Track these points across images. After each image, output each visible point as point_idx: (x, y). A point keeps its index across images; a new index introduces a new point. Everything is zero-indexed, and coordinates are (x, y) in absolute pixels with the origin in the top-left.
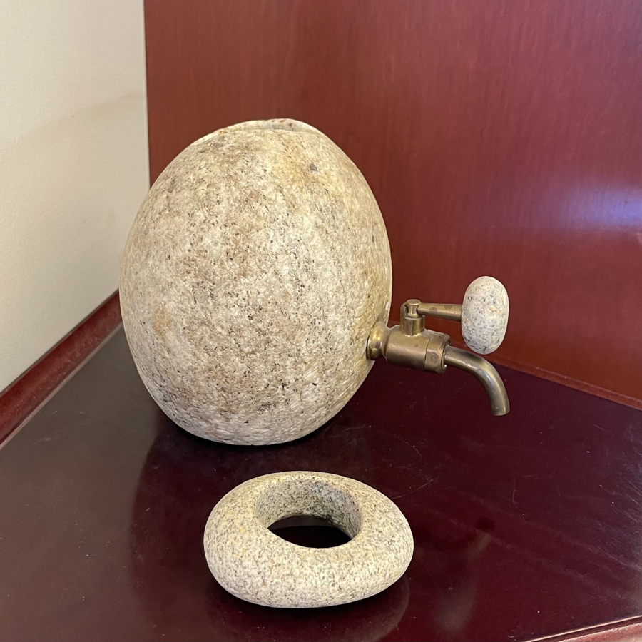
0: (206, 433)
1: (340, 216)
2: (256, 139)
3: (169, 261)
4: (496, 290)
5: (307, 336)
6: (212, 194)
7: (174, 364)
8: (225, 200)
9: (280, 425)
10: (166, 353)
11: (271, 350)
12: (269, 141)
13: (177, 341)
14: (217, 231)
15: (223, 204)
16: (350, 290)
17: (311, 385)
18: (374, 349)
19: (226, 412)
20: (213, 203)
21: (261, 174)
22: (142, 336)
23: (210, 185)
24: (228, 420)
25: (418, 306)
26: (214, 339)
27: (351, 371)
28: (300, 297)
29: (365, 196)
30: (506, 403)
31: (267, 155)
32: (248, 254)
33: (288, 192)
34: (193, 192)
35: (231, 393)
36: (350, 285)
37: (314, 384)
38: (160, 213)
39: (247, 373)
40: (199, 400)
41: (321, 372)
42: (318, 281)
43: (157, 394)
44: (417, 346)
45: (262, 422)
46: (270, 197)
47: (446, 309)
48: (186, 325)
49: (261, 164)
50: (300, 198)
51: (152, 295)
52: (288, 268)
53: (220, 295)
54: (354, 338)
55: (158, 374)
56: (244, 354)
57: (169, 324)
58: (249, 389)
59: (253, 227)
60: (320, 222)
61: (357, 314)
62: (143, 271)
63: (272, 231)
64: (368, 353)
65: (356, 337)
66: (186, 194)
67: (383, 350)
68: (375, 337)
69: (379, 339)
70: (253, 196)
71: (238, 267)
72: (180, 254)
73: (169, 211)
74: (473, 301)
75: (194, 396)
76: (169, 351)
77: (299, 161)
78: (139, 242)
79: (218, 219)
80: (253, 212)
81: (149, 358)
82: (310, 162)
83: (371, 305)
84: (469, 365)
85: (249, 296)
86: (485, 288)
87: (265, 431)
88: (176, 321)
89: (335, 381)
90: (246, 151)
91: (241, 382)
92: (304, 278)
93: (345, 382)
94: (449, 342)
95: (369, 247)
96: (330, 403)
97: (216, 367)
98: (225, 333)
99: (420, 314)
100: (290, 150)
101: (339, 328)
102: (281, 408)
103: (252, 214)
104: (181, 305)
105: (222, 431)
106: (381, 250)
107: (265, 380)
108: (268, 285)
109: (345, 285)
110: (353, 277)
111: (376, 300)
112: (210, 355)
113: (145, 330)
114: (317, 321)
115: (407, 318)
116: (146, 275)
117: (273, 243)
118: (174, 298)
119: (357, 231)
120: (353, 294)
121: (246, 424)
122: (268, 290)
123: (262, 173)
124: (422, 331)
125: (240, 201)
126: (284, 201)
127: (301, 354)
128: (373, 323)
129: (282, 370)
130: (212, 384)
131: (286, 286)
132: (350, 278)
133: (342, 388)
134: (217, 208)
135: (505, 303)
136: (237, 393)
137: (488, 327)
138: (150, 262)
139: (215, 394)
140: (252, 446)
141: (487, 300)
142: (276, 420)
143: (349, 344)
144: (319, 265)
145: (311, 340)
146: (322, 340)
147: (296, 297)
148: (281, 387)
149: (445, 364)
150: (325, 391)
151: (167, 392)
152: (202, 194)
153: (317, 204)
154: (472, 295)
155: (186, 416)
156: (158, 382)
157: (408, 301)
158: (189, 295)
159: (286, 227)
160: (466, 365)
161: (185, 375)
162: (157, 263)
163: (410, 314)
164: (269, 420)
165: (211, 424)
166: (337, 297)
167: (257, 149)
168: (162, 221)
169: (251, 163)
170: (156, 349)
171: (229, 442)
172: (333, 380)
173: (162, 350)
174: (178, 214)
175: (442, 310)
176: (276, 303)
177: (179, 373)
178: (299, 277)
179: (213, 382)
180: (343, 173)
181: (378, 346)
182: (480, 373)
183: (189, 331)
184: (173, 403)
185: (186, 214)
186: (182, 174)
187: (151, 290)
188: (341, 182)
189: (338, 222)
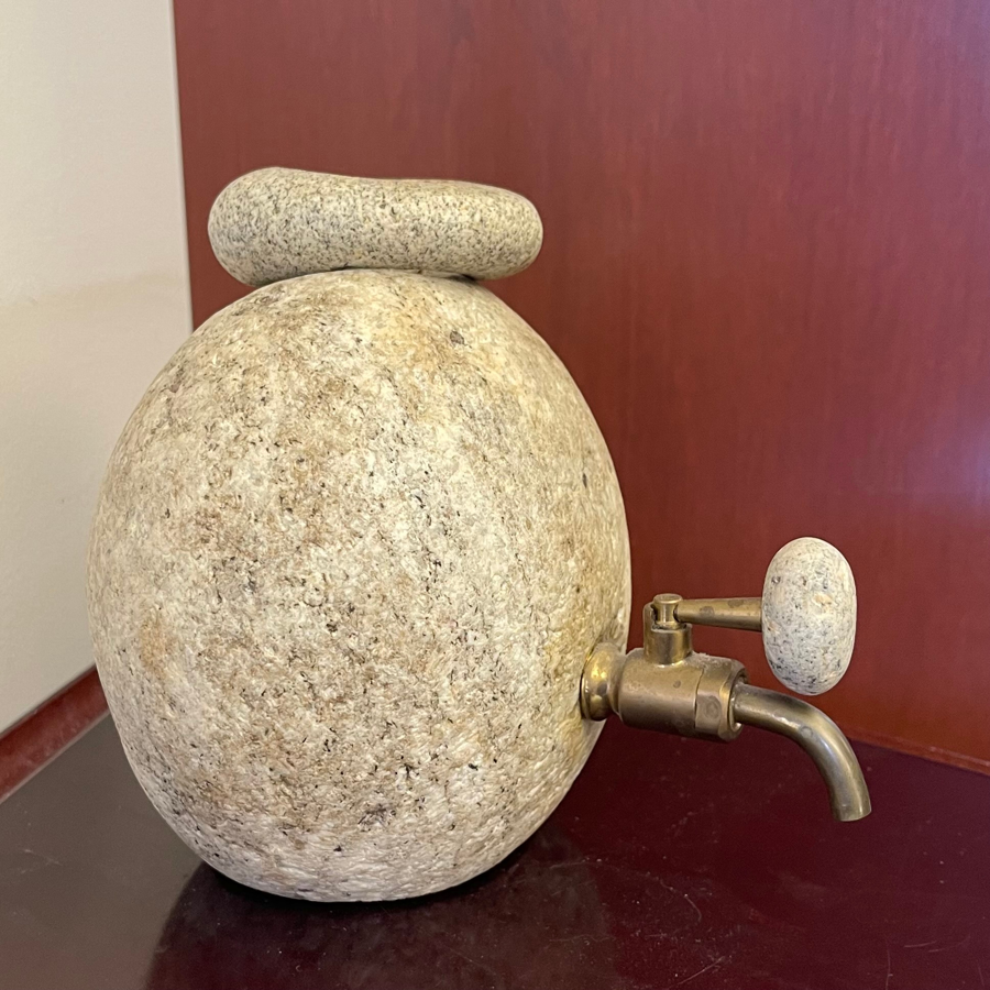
0: (262, 878)
1: (511, 429)
2: (342, 286)
3: (168, 521)
4: (827, 560)
5: (451, 665)
6: (251, 387)
7: (184, 731)
8: (277, 397)
9: (407, 855)
10: (168, 708)
11: (378, 693)
12: (369, 289)
13: (185, 682)
14: (261, 457)
15: (273, 404)
16: (538, 574)
17: (466, 767)
18: (596, 698)
19: (294, 828)
20: (253, 404)
21: (350, 347)
22: (122, 677)
23: (249, 369)
24: (300, 845)
25: (677, 605)
26: (259, 674)
27: (549, 742)
28: (434, 585)
29: (566, 399)
30: (863, 796)
31: (363, 312)
32: (323, 499)
33: (404, 379)
34: (215, 385)
35: (301, 786)
36: (536, 565)
37: (472, 767)
38: (153, 432)
39: (330, 743)
40: (237, 804)
41: (485, 741)
42: (468, 553)
43: (161, 799)
44: (678, 684)
45: (371, 849)
46: (366, 389)
47: (732, 607)
48: (202, 648)
49: (350, 329)
50: (429, 391)
51: (137, 591)
52: (406, 526)
53: (268, 584)
54: (551, 672)
55: (156, 754)
56: (323, 705)
57: (168, 648)
58: (337, 777)
59: (332, 446)
60: (470, 439)
61: (554, 624)
62: (120, 545)
63: (371, 454)
64: (584, 704)
65: (556, 671)
66: (203, 390)
67: (612, 699)
68: (595, 672)
69: (604, 675)
70: (332, 388)
71: (303, 524)
72: (189, 505)
73: (170, 425)
74: (783, 586)
75: (226, 797)
76: (172, 704)
77: (427, 323)
78: (114, 490)
79: (262, 432)
80: (334, 418)
81: (138, 723)
82: (450, 327)
83: (585, 607)
84: (784, 720)
85: (326, 584)
86: (803, 557)
87: (379, 867)
88: (182, 640)
89: (517, 761)
90: (321, 306)
91: (319, 763)
92: (440, 546)
93: (539, 764)
94: (742, 675)
95: (576, 494)
96: (510, 807)
97: (267, 732)
98: (280, 660)
99: (682, 621)
100: (410, 303)
101: (518, 651)
102: (407, 817)
103: (331, 421)
104: (191, 608)
105: (291, 870)
106: (601, 503)
107: (369, 756)
108: (365, 559)
109: (527, 563)
110: (543, 548)
111: (595, 599)
112: (253, 708)
113: (127, 664)
114: (471, 634)
115: (656, 631)
116: (124, 552)
117: (375, 477)
118: (178, 594)
119: (548, 460)
120: (544, 583)
121: (337, 853)
122: (365, 570)
123: (352, 344)
124: (688, 655)
125: (306, 398)
126: (396, 397)
127: (441, 703)
128: (590, 643)
129: (402, 737)
130: (261, 768)
131: (403, 563)
132: (535, 550)
133: (532, 775)
134: (261, 412)
135: (846, 588)
136: (312, 787)
137: (814, 636)
138: (133, 527)
139: (269, 790)
140: (359, 904)
141: (810, 582)
142: (399, 844)
143: (540, 684)
144: (469, 522)
145: (460, 674)
146: (483, 673)
147: (424, 585)
148: (403, 771)
149: (736, 721)
150: (498, 783)
151: (176, 792)
152: (232, 387)
153: (464, 404)
154: (780, 573)
155: (217, 841)
156: (159, 773)
157: (656, 598)
158: (206, 585)
159: (400, 447)
160: (778, 719)
161: (205, 752)
162: (146, 526)
163: (663, 622)
164: (384, 843)
165: (268, 856)
166: (510, 586)
167: (343, 303)
168: (156, 445)
169: (329, 328)
170: (148, 703)
171: (311, 897)
172: (512, 760)
173: (158, 703)
174: (187, 428)
175: (723, 610)
176: (384, 597)
177: (194, 750)
178: (430, 545)
179: (263, 764)
180: (519, 351)
181: (601, 690)
182: (806, 734)
183: (208, 660)
184: (190, 814)
185: (202, 427)
186: (198, 355)
187: (136, 582)
188: (514, 366)
189: (508, 441)
